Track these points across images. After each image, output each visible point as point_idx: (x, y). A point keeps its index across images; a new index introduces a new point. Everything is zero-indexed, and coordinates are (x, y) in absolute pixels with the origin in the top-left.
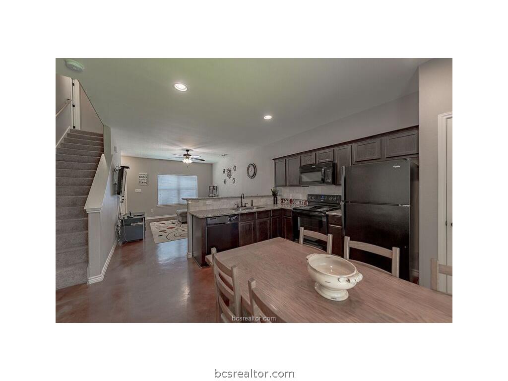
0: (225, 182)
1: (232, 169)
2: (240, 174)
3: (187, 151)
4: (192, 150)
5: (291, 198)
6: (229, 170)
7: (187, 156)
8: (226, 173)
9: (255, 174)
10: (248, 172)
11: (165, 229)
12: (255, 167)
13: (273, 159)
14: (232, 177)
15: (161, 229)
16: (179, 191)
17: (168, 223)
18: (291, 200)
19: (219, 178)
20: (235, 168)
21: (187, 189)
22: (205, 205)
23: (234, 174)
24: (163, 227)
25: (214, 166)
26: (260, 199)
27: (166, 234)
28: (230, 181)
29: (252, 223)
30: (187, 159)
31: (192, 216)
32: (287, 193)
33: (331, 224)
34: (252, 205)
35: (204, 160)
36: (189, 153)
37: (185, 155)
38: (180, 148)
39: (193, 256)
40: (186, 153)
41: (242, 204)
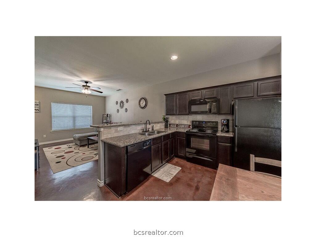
0: (118, 111)
1: (125, 101)
2: (132, 106)
3: (87, 82)
4: (91, 83)
5: (177, 123)
6: (122, 102)
7: (86, 87)
8: (119, 104)
9: (146, 105)
10: (139, 104)
11: (63, 154)
12: (146, 100)
13: (165, 95)
14: (125, 108)
15: (59, 155)
16: (74, 118)
17: (64, 147)
18: (177, 125)
19: (111, 108)
20: (127, 101)
21: (82, 117)
22: (117, 131)
23: (126, 105)
24: (60, 152)
25: (107, 99)
26: (157, 124)
27: (65, 160)
28: (122, 111)
29: (160, 145)
30: (86, 90)
31: (105, 143)
32: (173, 120)
33: (220, 142)
34: (153, 130)
35: (102, 92)
36: (88, 84)
37: (84, 86)
38: (79, 79)
39: (105, 183)
40: (85, 84)
41: (146, 129)
